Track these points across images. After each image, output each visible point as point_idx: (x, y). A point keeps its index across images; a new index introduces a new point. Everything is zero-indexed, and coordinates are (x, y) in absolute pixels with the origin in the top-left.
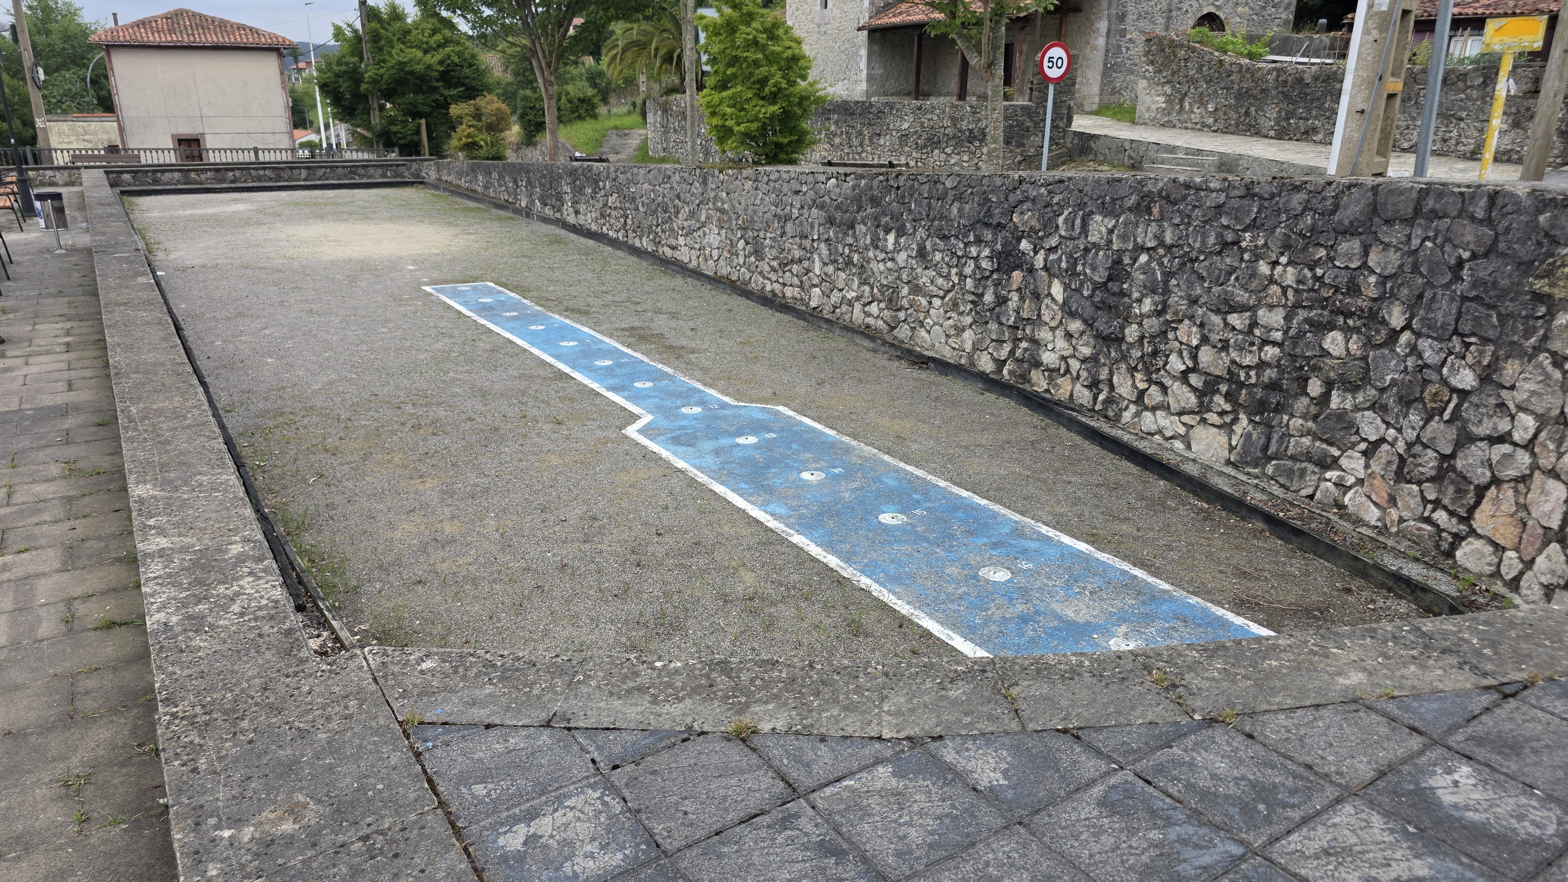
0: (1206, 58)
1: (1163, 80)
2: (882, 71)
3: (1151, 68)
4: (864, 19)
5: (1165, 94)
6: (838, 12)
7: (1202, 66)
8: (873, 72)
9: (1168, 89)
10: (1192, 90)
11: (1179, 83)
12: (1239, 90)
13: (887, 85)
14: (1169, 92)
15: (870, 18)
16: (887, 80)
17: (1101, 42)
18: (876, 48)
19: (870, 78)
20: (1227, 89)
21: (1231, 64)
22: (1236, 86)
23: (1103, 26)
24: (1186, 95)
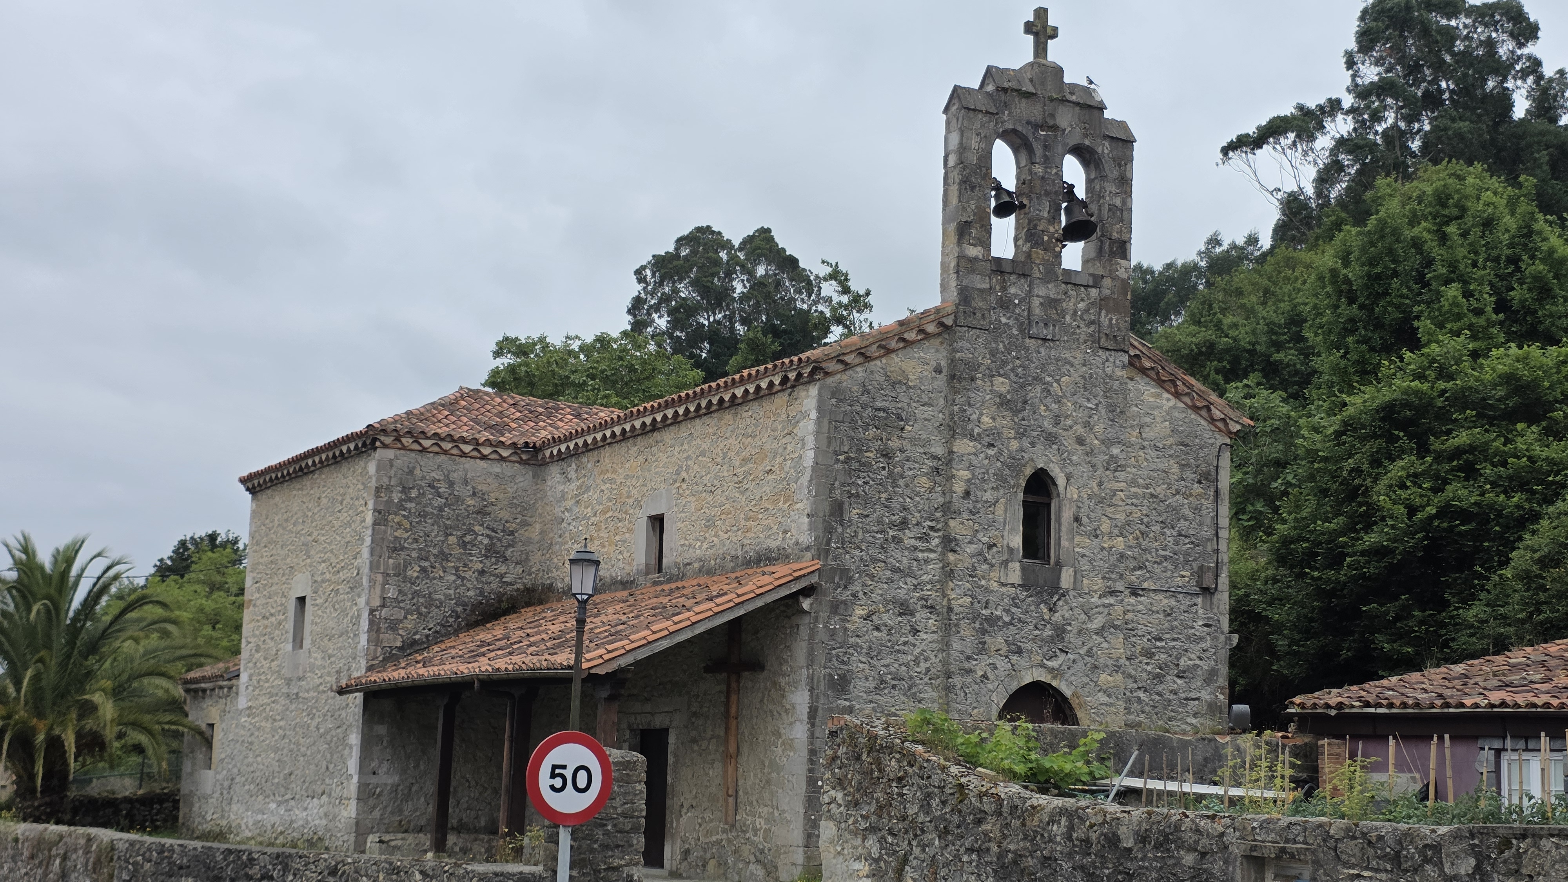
0: (935, 780)
1: (863, 825)
2: (396, 778)
3: (839, 796)
4: (359, 671)
5: (868, 857)
6: (318, 655)
7: (929, 795)
8: (374, 780)
9: (872, 845)
10: (917, 851)
11: (891, 832)
12: (1001, 856)
13: (408, 808)
14: (875, 852)
15: (370, 668)
16: (407, 797)
17: (799, 732)
18: (382, 730)
19: (366, 794)
20: (979, 851)
21: (981, 796)
22: (995, 849)
23: (800, 699)
24: (905, 861)
